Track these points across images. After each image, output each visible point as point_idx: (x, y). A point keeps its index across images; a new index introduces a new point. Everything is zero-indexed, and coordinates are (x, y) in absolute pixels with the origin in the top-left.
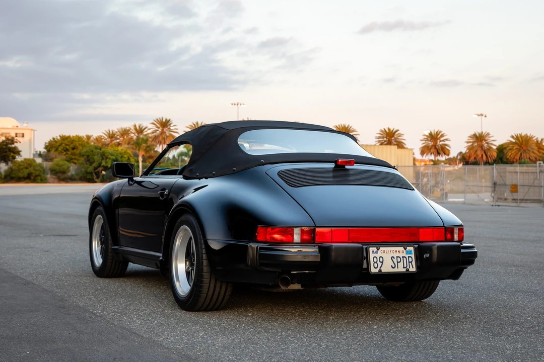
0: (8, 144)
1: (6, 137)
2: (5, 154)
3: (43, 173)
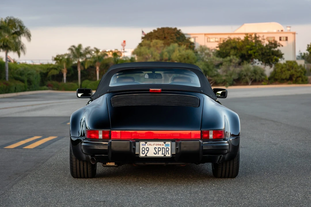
0: (271, 48)
1: (269, 41)
2: (269, 57)
3: (304, 75)
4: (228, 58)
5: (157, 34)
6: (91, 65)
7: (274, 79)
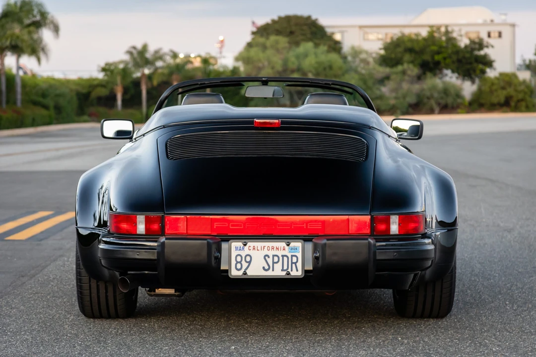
0: (473, 50)
1: (470, 39)
2: (468, 66)
3: (531, 96)
4: (400, 68)
5: (277, 26)
6: (165, 79)
7: (478, 104)
